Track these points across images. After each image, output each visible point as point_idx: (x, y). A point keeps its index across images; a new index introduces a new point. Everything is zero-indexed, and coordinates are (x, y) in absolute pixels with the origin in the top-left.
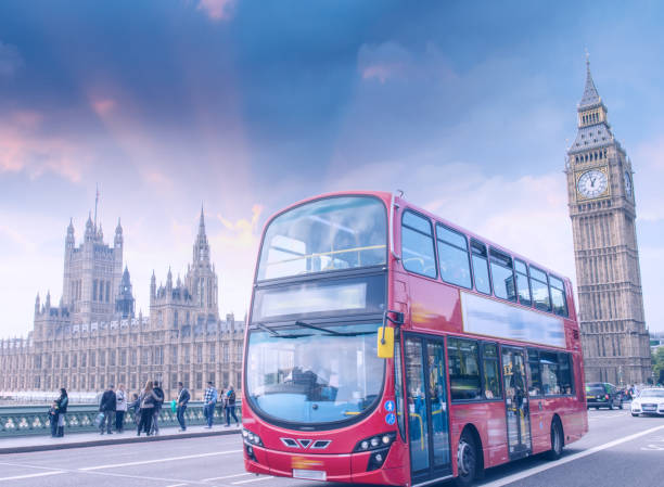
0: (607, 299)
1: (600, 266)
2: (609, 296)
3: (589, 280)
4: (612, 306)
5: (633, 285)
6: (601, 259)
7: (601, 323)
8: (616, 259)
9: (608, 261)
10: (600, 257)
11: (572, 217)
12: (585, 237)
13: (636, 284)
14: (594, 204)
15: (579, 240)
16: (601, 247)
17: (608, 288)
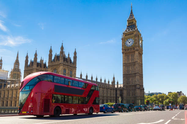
0: (131, 78)
1: (130, 68)
2: (132, 77)
3: (127, 72)
4: (133, 80)
5: (140, 74)
6: (130, 66)
7: (129, 86)
8: (135, 66)
9: (133, 66)
10: (130, 65)
11: (123, 53)
12: (126, 59)
13: (141, 74)
14: (129, 49)
15: (124, 60)
16: (131, 62)
17: (132, 75)
